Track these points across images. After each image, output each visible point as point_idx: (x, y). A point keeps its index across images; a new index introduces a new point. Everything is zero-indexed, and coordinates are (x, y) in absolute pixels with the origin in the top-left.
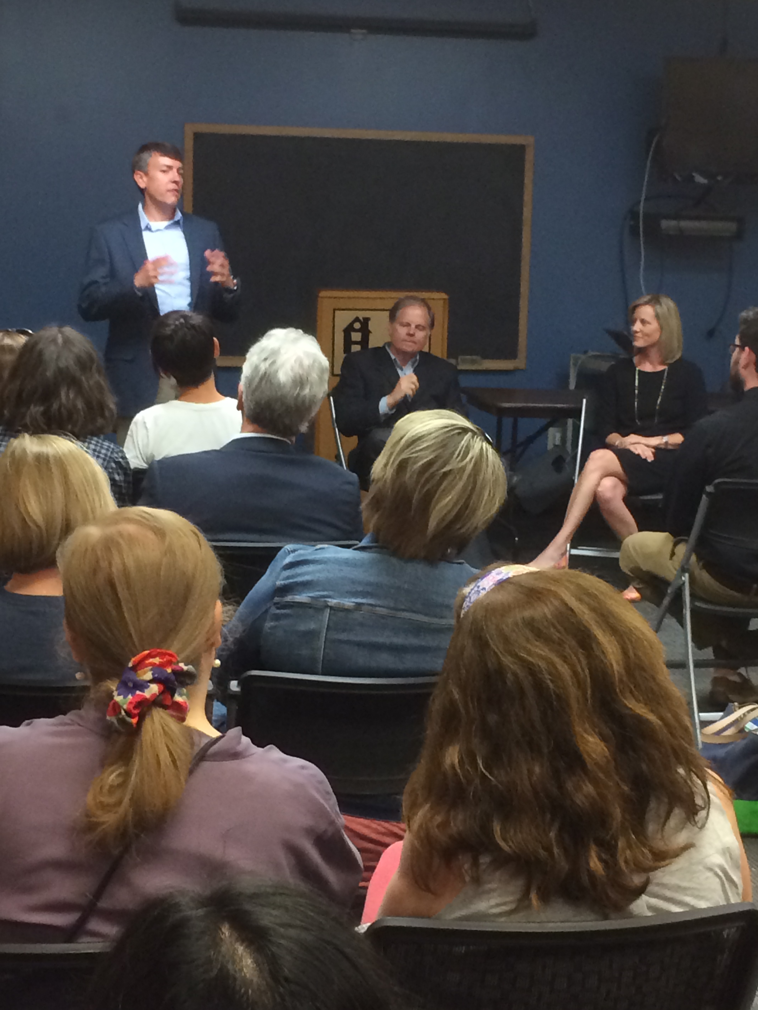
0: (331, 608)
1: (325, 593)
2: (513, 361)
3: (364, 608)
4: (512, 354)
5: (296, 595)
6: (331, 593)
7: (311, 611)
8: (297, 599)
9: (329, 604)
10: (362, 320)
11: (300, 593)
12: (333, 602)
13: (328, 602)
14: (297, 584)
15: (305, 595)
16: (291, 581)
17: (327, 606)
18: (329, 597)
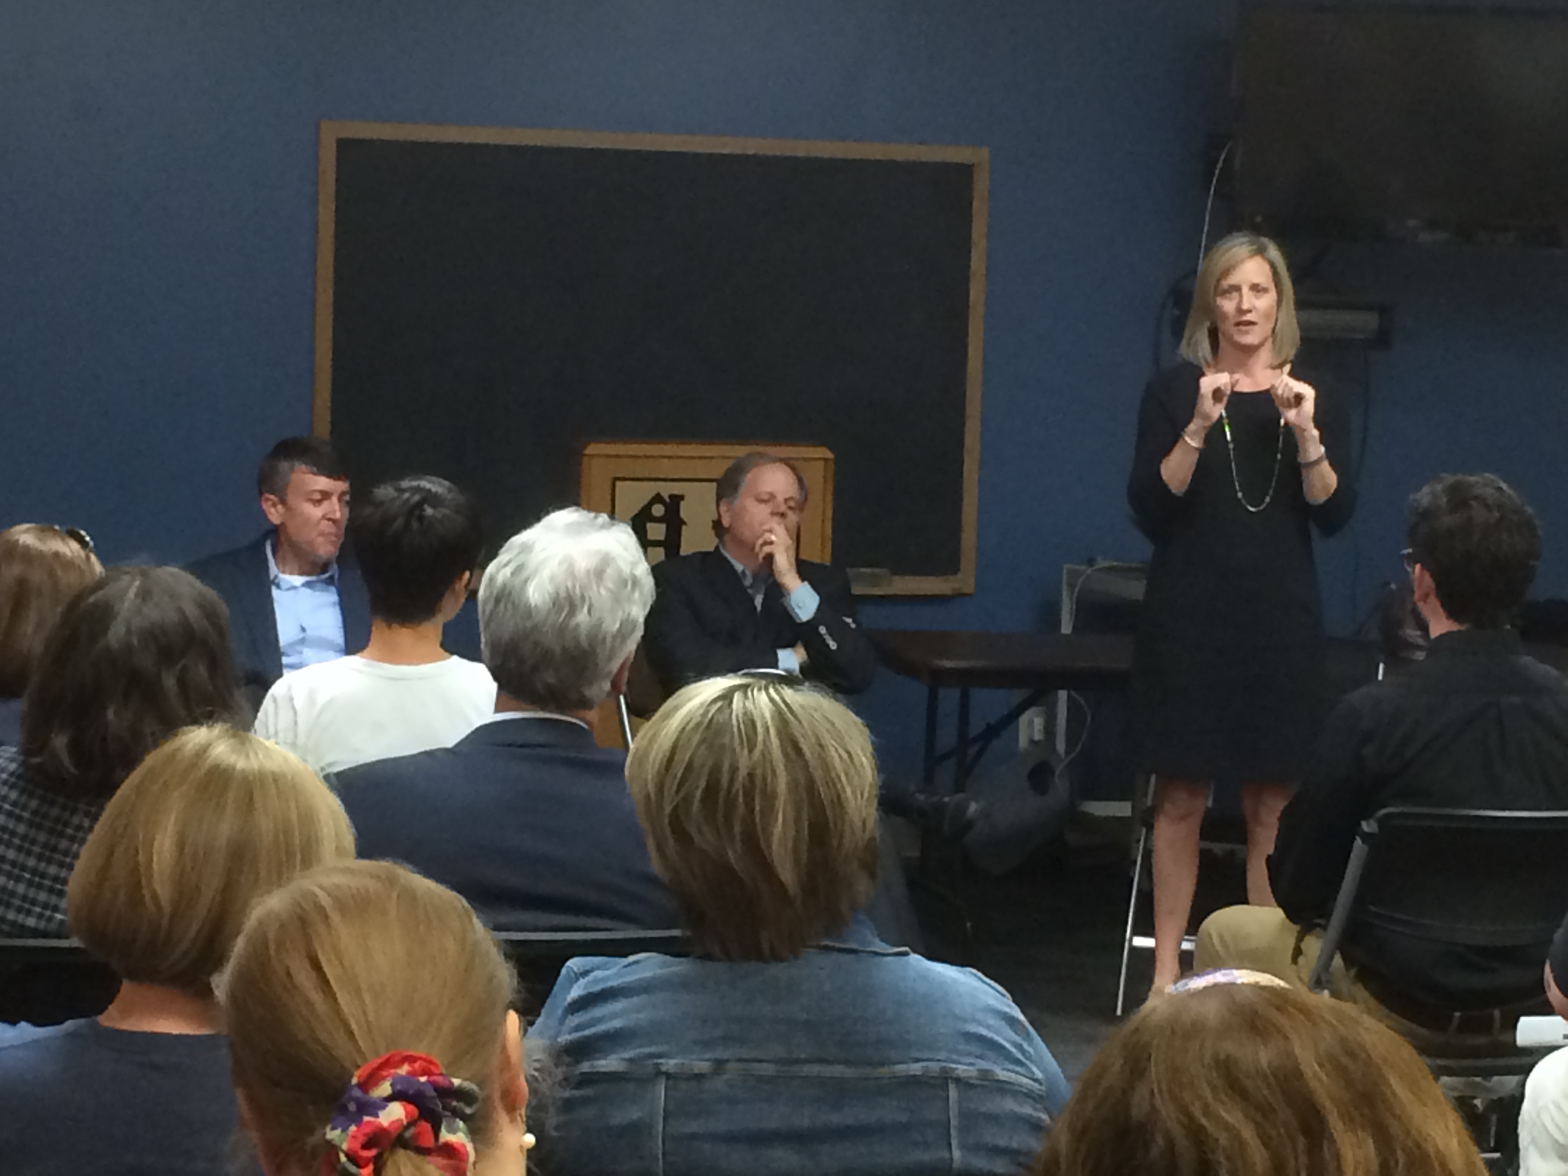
0: (668, 1076)
1: (653, 1049)
2: (951, 578)
3: (730, 1066)
4: (952, 567)
5: (598, 1059)
6: (663, 1048)
7: (631, 1087)
8: (602, 1066)
9: (663, 1069)
10: (668, 500)
11: (604, 1053)
12: (670, 1064)
13: (662, 1064)
14: (598, 1037)
15: (614, 1056)
16: (587, 1032)
17: (659, 1073)
18: (660, 1056)
